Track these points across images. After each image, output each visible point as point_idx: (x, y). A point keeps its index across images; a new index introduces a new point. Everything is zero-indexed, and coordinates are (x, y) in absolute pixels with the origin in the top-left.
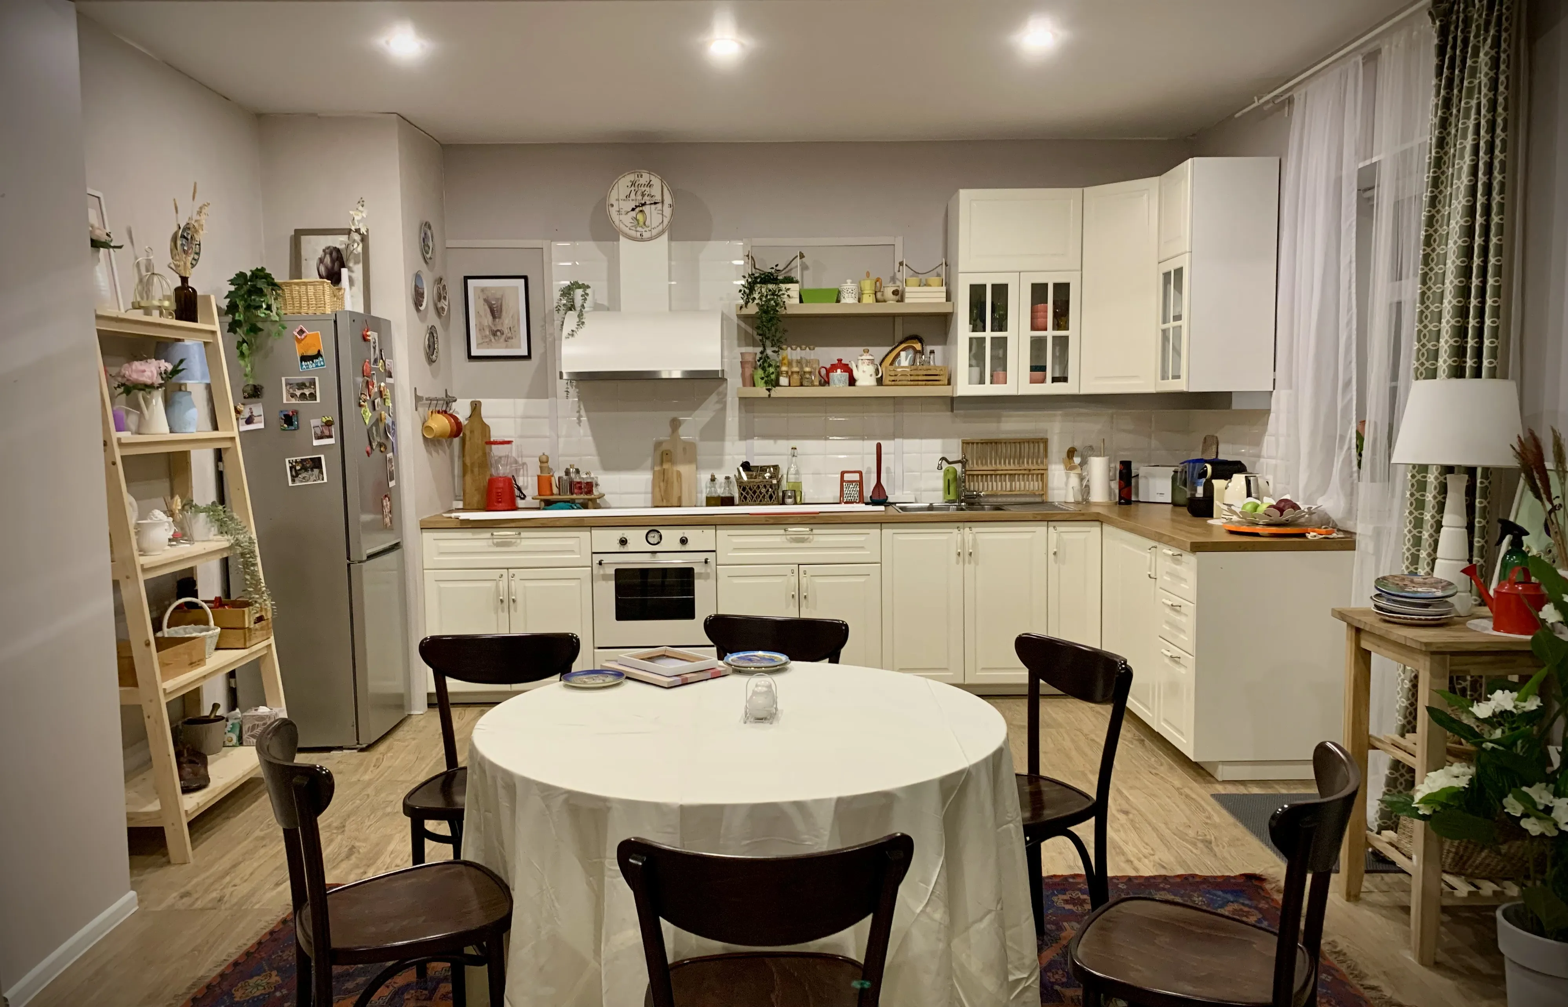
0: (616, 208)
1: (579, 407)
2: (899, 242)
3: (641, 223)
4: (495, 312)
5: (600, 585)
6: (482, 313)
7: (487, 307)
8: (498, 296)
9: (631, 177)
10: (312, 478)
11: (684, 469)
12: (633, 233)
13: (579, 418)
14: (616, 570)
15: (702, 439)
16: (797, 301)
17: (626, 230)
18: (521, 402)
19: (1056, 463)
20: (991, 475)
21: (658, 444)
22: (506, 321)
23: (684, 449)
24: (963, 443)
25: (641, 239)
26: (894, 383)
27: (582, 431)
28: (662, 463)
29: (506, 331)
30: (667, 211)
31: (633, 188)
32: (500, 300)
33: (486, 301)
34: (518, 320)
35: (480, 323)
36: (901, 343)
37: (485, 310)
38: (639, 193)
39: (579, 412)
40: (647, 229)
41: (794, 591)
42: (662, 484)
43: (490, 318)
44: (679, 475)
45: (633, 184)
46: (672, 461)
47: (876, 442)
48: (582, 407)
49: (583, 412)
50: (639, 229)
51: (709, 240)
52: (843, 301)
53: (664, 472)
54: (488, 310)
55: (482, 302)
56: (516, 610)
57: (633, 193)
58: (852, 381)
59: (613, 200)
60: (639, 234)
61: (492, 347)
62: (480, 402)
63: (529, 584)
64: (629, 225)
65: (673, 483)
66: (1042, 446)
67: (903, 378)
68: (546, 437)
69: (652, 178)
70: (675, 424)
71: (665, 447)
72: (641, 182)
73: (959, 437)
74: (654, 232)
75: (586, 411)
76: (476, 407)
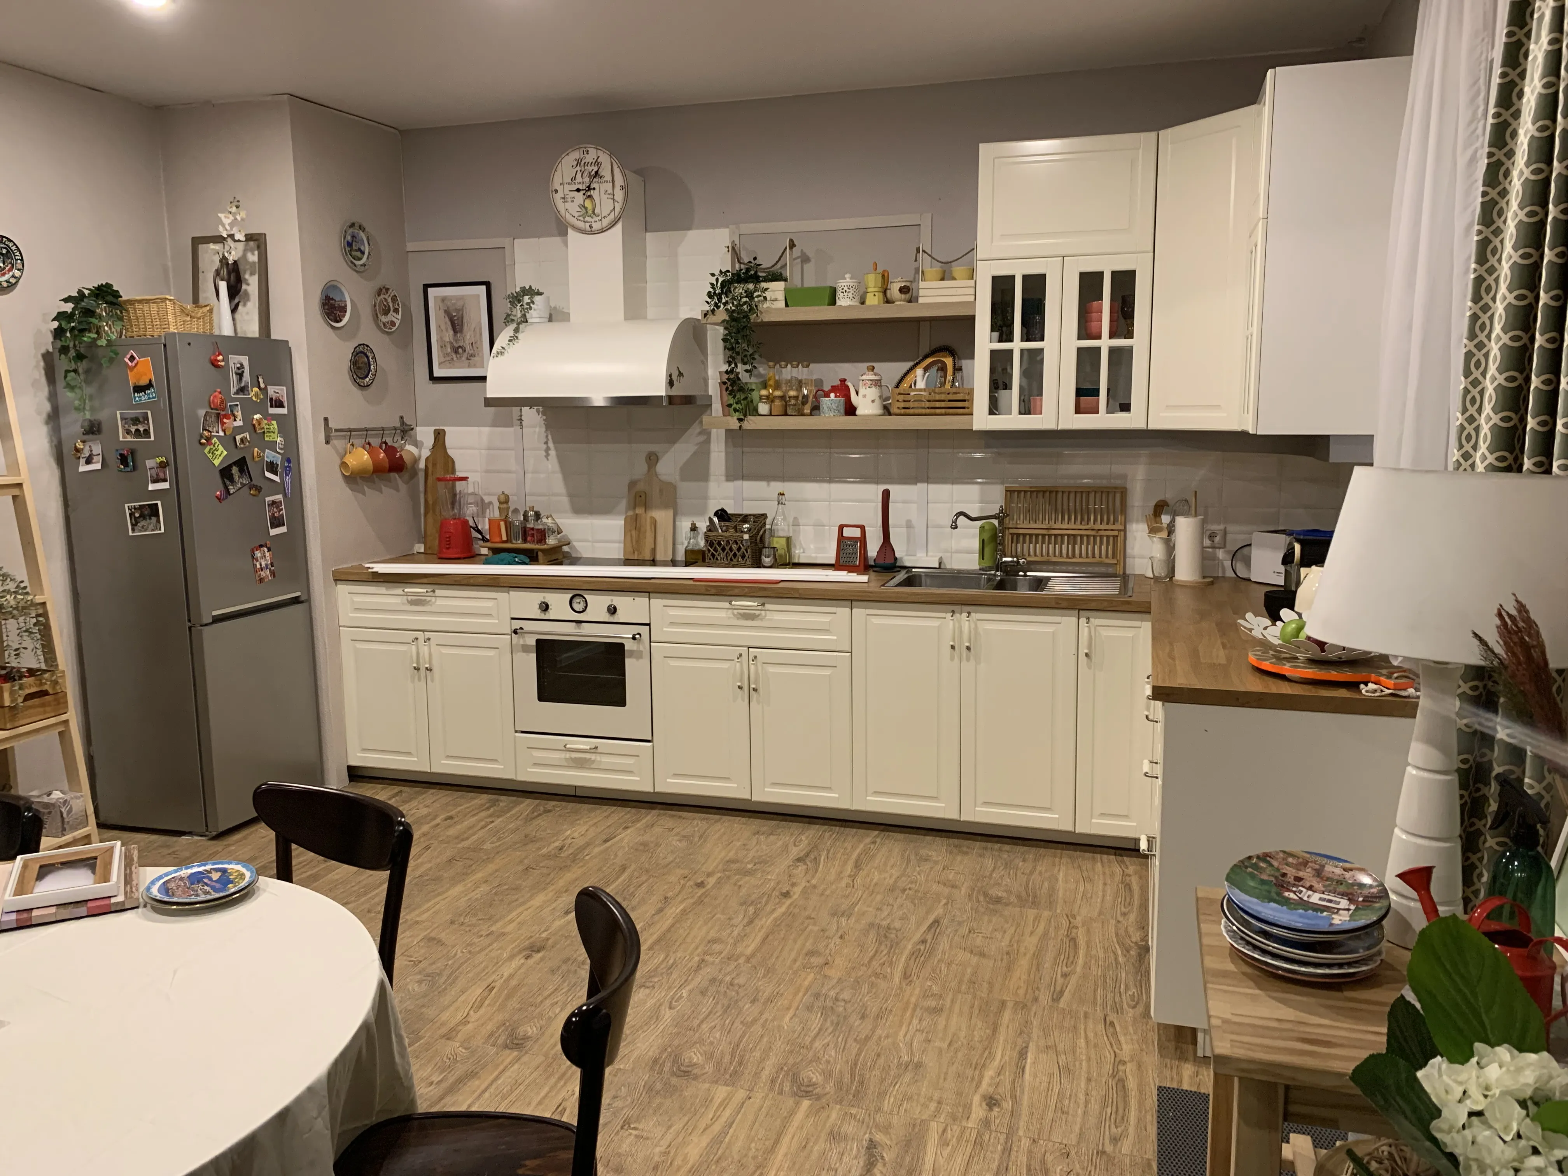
0: (560, 194)
1: (547, 436)
2: (926, 223)
3: (590, 212)
4: (456, 323)
5: (520, 656)
6: (443, 327)
7: (447, 320)
8: (459, 304)
9: (576, 155)
10: (151, 527)
11: (662, 516)
12: (581, 224)
13: (547, 450)
14: (538, 641)
15: (684, 478)
16: (782, 304)
17: (573, 221)
18: (486, 430)
19: (1138, 521)
20: (1043, 535)
21: (632, 484)
22: (468, 336)
23: (661, 491)
24: (1006, 491)
25: (592, 232)
26: (906, 411)
27: (550, 466)
28: (634, 508)
29: (468, 348)
30: (619, 195)
31: (578, 168)
32: (460, 310)
33: (447, 312)
34: (481, 334)
35: (441, 338)
36: (926, 357)
37: (446, 323)
38: (586, 174)
39: (546, 443)
40: (597, 219)
41: (741, 680)
42: (634, 533)
43: (451, 332)
44: (654, 523)
45: (579, 163)
46: (646, 507)
47: (883, 487)
48: (550, 437)
49: (551, 445)
50: (587, 219)
51: (689, 229)
52: (839, 303)
53: (636, 517)
54: (449, 323)
55: (442, 313)
56: (432, 681)
57: (579, 175)
58: (850, 410)
59: (557, 185)
60: (588, 225)
61: (453, 367)
62: (444, 431)
63: (445, 650)
64: (576, 215)
65: (645, 532)
66: (1118, 496)
67: (916, 404)
68: (509, 472)
69: (600, 153)
70: (652, 459)
71: (641, 487)
72: (587, 160)
73: (1003, 483)
74: (605, 222)
75: (554, 443)
76: (439, 436)
